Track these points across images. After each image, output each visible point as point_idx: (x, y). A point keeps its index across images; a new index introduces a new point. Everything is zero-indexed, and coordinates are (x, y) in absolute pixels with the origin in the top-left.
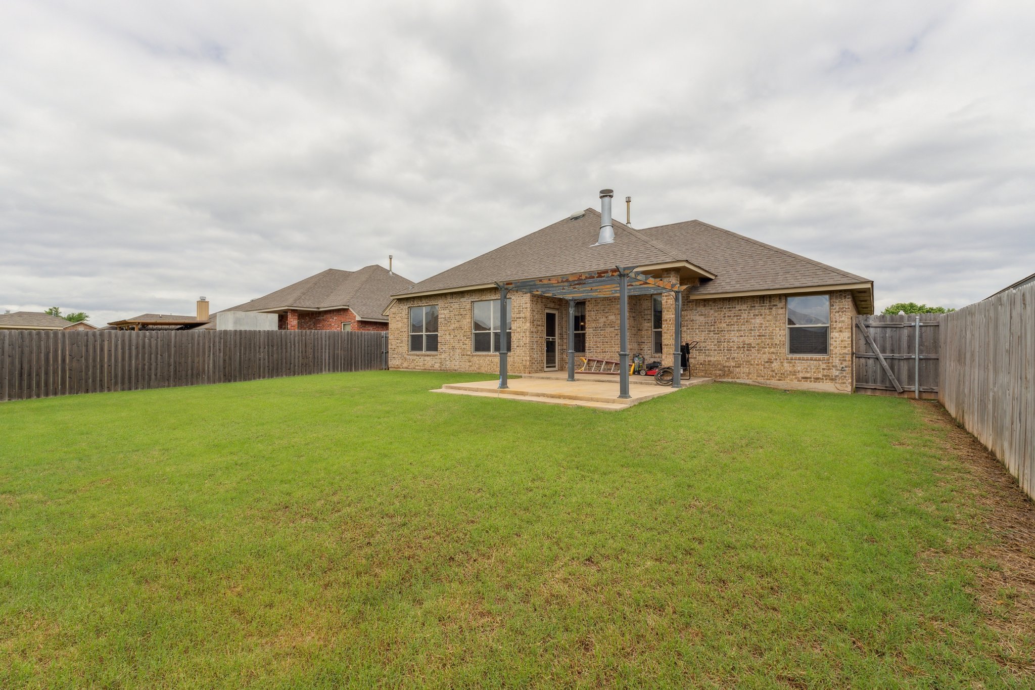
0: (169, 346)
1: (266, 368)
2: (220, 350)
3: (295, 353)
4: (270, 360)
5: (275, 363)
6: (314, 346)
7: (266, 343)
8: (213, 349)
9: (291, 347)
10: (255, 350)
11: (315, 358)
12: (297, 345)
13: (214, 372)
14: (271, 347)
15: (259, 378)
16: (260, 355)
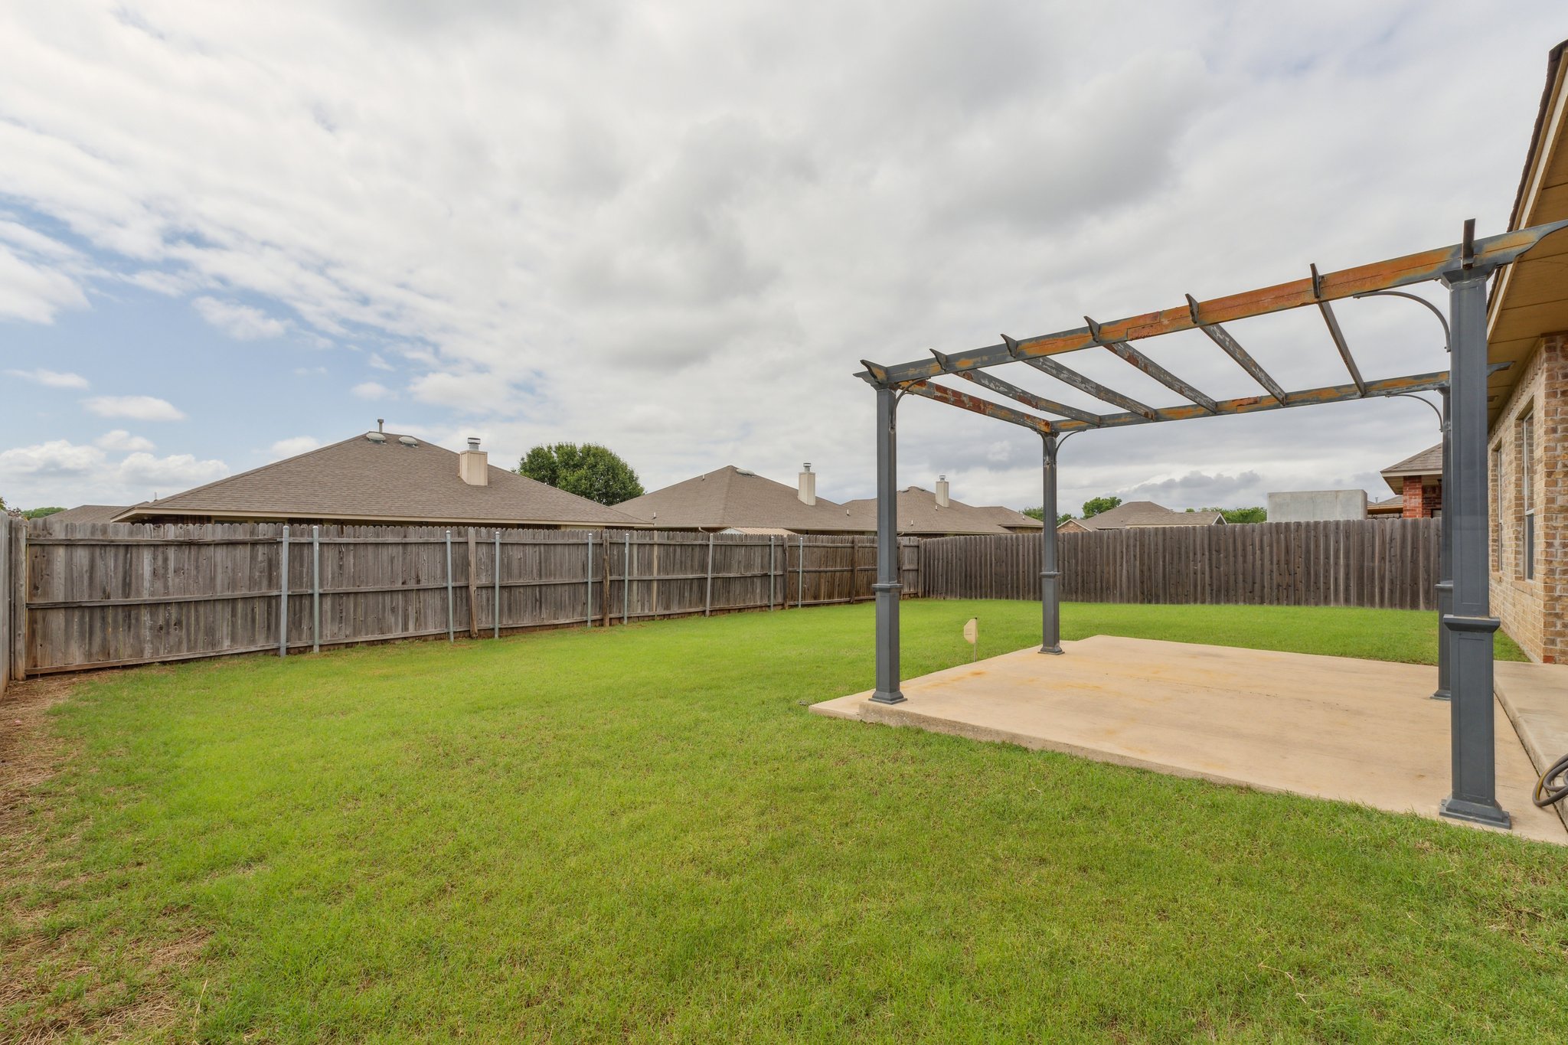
0: (1076, 549)
1: (1207, 587)
2: (1135, 556)
3: (1262, 565)
4: (1214, 575)
5: (1222, 578)
6: (1308, 552)
7: (1206, 546)
8: (1127, 555)
9: (1254, 554)
10: (1188, 557)
11: (1309, 573)
12: (1267, 549)
13: (1129, 588)
14: (1214, 552)
15: (1195, 601)
16: (1195, 565)
